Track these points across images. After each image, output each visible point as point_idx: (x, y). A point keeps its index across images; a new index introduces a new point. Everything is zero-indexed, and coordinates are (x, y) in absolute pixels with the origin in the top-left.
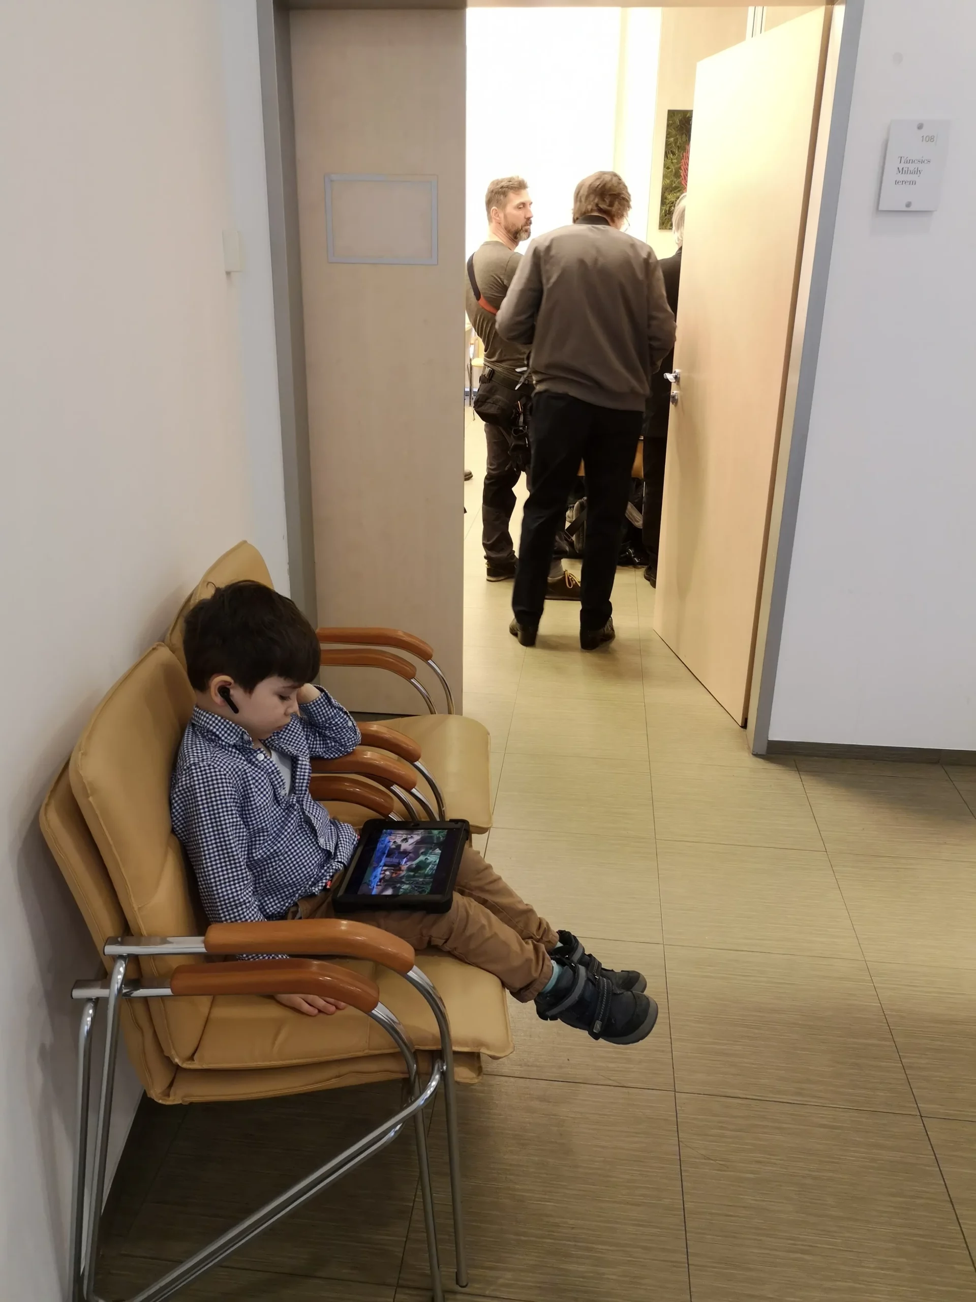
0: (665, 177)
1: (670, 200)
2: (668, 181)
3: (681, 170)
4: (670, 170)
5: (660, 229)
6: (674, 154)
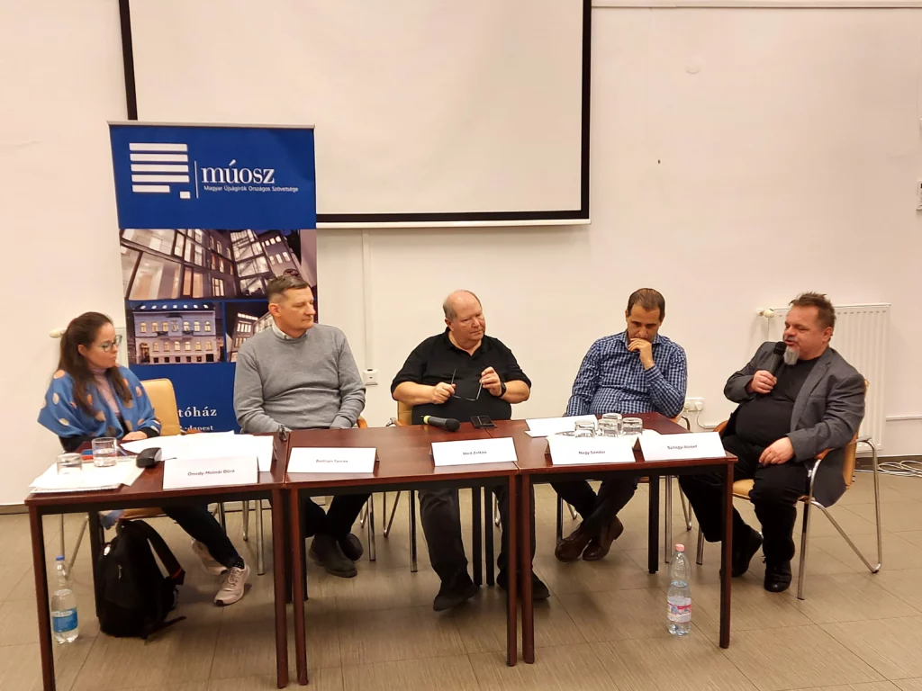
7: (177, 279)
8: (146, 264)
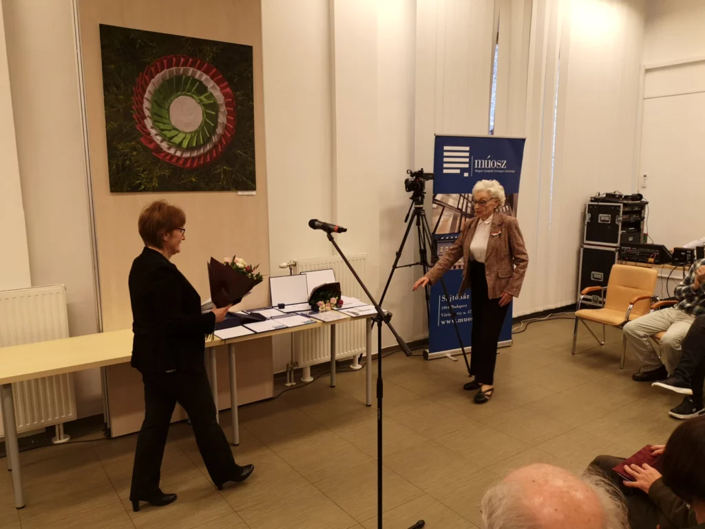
0: (108, 118)
1: (122, 151)
2: (116, 125)
3: (134, 110)
4: (114, 110)
5: (112, 191)
6: (118, 87)
7: (458, 222)
8: (445, 213)
